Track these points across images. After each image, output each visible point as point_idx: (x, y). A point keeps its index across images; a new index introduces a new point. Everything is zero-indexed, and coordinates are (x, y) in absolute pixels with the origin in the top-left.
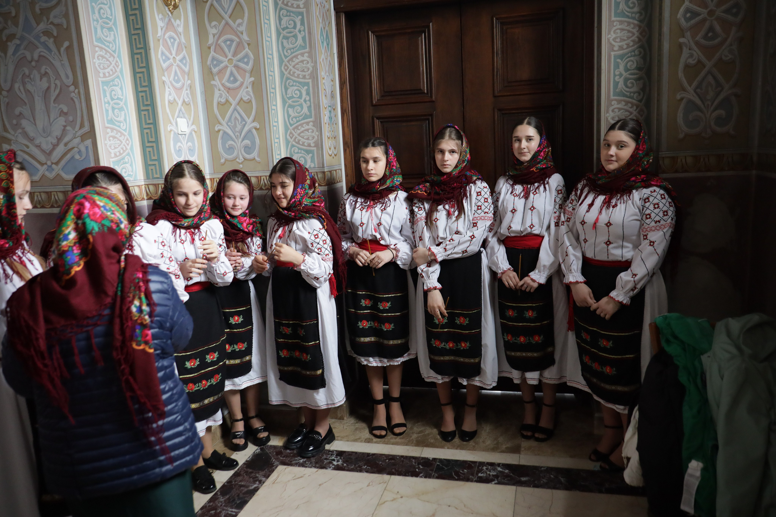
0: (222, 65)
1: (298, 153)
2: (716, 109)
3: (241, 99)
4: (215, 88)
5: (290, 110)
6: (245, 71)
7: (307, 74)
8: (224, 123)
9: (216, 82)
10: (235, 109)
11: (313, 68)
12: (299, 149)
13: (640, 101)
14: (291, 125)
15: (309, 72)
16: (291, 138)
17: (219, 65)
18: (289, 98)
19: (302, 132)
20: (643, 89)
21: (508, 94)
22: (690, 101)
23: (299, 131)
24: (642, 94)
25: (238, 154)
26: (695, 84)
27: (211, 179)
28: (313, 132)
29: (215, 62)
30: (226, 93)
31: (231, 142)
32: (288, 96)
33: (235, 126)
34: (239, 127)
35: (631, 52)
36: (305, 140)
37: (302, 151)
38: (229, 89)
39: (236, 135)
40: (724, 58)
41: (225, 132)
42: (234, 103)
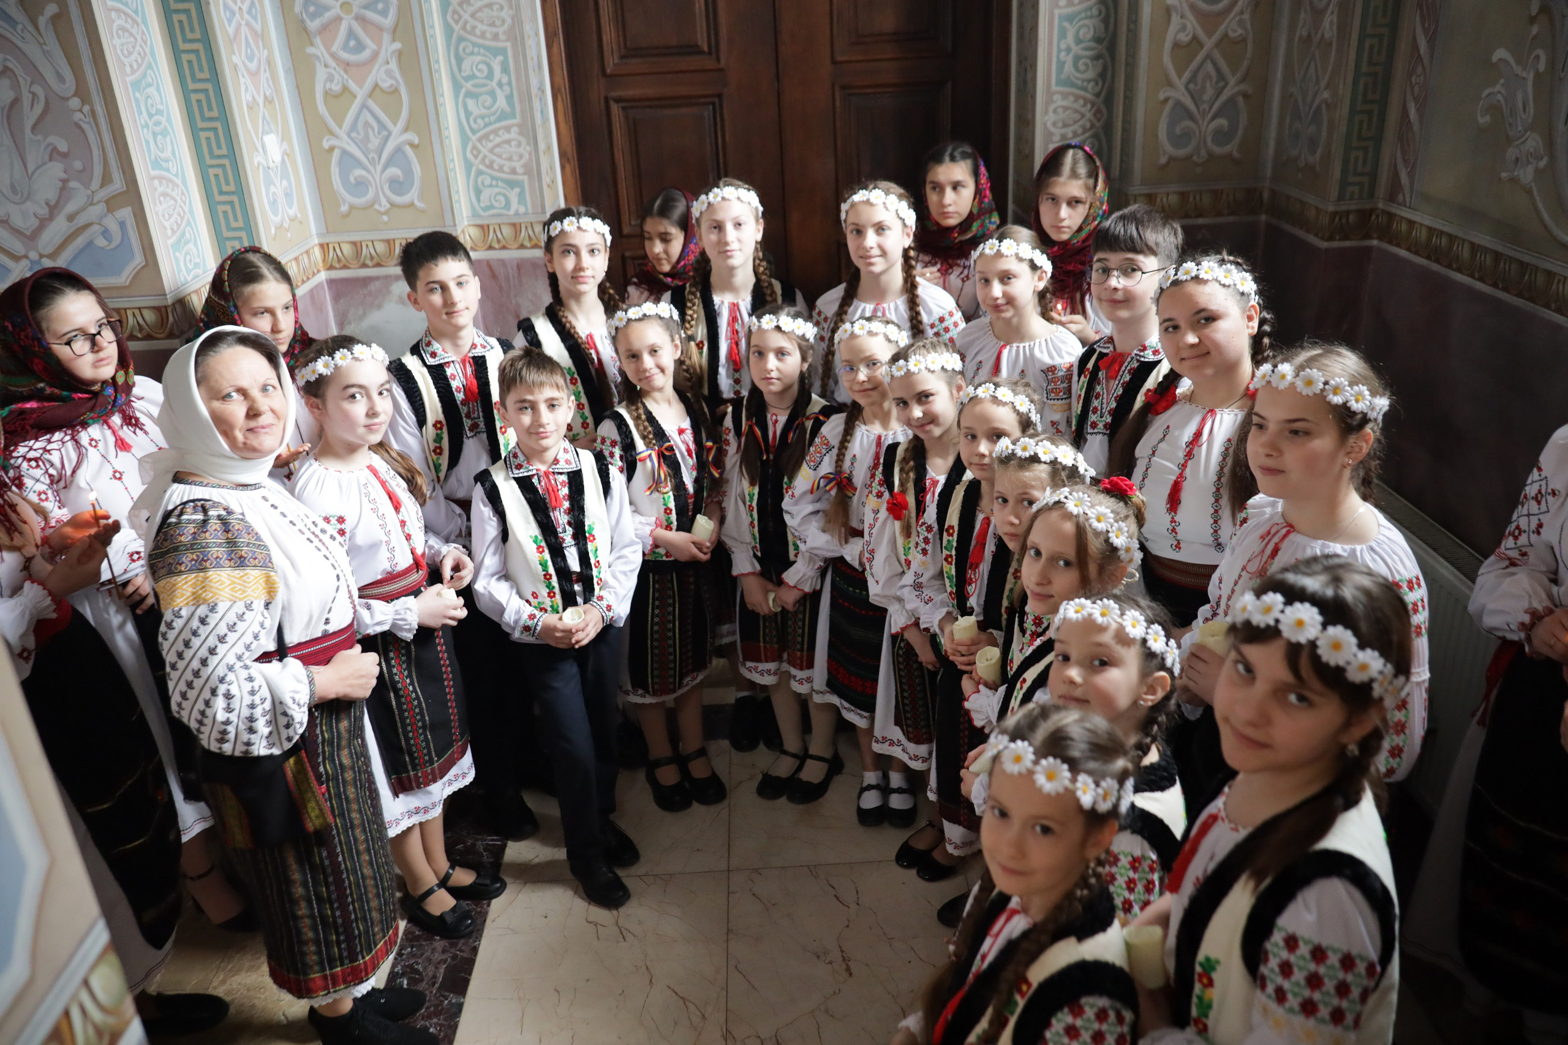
0: (328, 15)
1: (491, 186)
2: (1214, 118)
3: (376, 86)
4: (318, 64)
5: (471, 103)
6: (380, 29)
7: (501, 30)
8: (342, 133)
9: (318, 49)
10: (364, 106)
11: (512, 19)
12: (493, 178)
13: (1098, 95)
14: (474, 132)
15: (506, 26)
16: (476, 157)
17: (321, 15)
18: (467, 79)
19: (498, 145)
20: (1102, 75)
21: (860, 58)
22: (1178, 104)
23: (490, 145)
24: (1100, 83)
25: (377, 193)
26: (1187, 75)
27: (322, 246)
28: (519, 145)
29: (312, 9)
30: (342, 73)
31: (359, 172)
32: (463, 74)
33: (367, 139)
34: (375, 142)
35: (1086, 10)
36: (502, 162)
37: (500, 183)
38: (347, 65)
39: (370, 157)
40: (1231, 34)
41: (344, 152)
42: (361, 93)
